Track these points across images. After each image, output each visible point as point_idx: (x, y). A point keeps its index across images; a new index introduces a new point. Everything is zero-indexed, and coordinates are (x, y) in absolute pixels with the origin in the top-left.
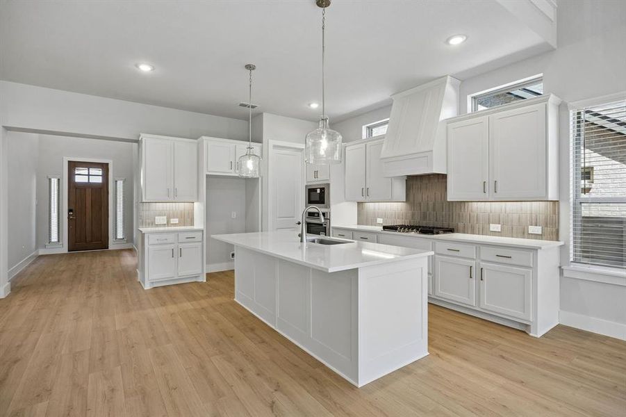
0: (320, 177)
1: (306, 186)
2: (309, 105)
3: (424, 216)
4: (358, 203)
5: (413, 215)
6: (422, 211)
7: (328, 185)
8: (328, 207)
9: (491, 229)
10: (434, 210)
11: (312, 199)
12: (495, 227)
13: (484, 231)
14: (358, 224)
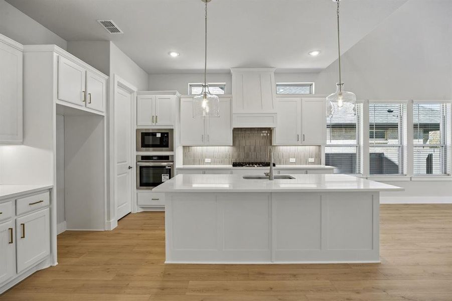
0: (159, 123)
1: (137, 130)
2: (169, 53)
3: (248, 155)
4: (183, 146)
5: (239, 156)
6: (246, 151)
7: (172, 130)
8: (172, 150)
9: (291, 161)
10: (255, 150)
11: (146, 143)
12: (292, 160)
13: (287, 162)
14: (183, 164)
